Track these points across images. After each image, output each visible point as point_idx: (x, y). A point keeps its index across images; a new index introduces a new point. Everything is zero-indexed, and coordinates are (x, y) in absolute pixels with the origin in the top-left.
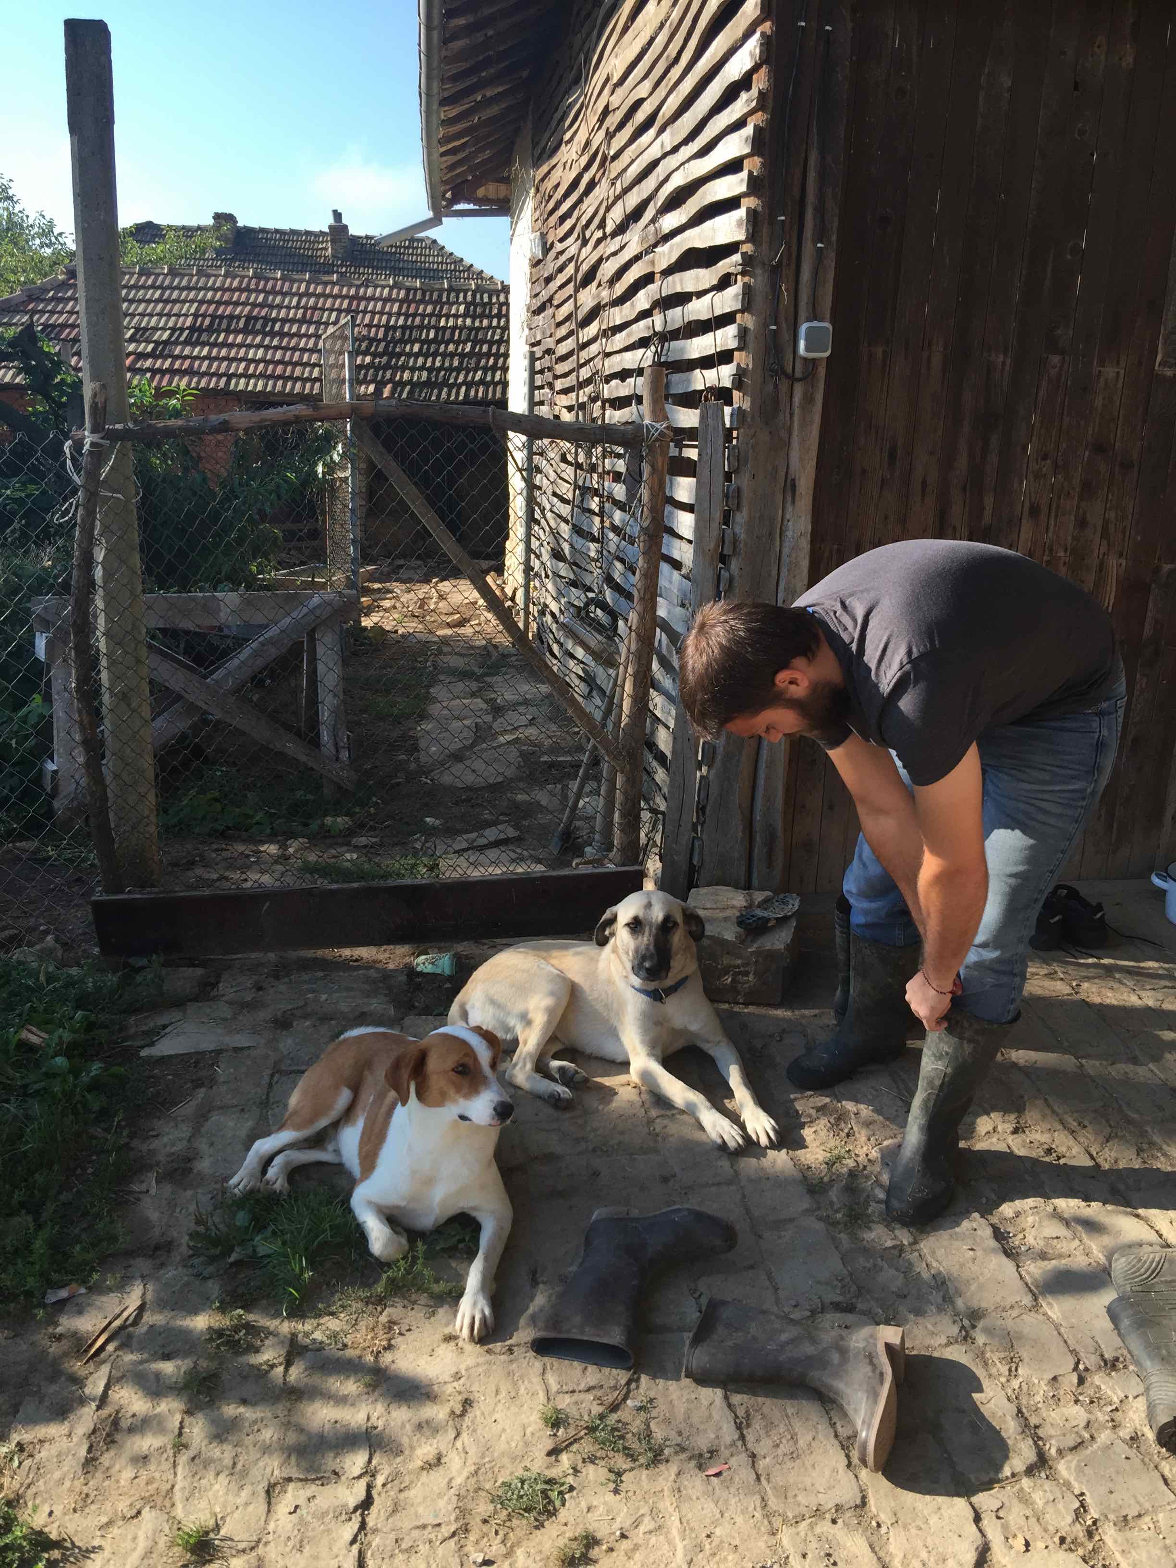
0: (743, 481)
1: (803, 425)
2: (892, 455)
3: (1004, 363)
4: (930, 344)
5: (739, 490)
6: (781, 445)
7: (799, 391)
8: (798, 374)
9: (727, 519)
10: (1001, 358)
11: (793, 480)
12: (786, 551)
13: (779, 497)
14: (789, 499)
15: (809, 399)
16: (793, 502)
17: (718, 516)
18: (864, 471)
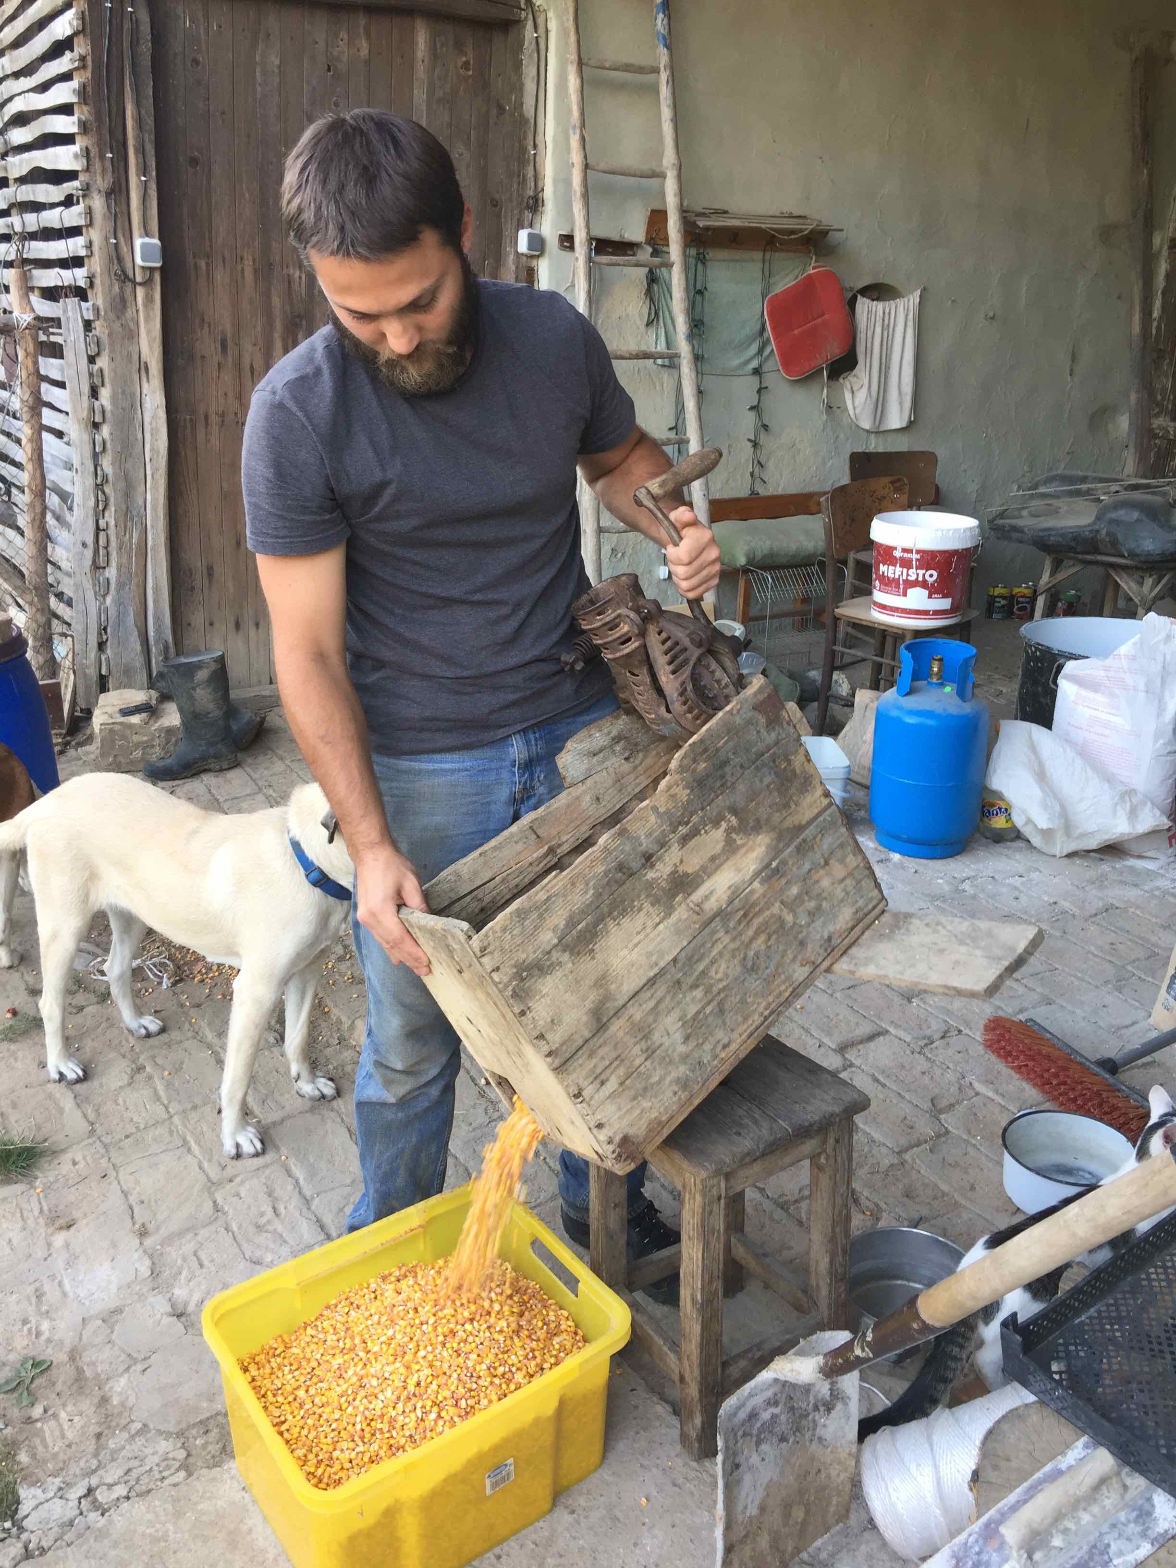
0: (103, 362)
1: (147, 319)
2: (224, 347)
3: (300, 278)
4: (242, 259)
5: (101, 370)
6: (132, 335)
7: (140, 292)
8: (139, 279)
9: (94, 393)
10: (297, 274)
11: (146, 363)
12: (147, 420)
13: (136, 377)
14: (144, 379)
15: (149, 299)
16: (148, 381)
17: (86, 390)
18: (203, 357)
